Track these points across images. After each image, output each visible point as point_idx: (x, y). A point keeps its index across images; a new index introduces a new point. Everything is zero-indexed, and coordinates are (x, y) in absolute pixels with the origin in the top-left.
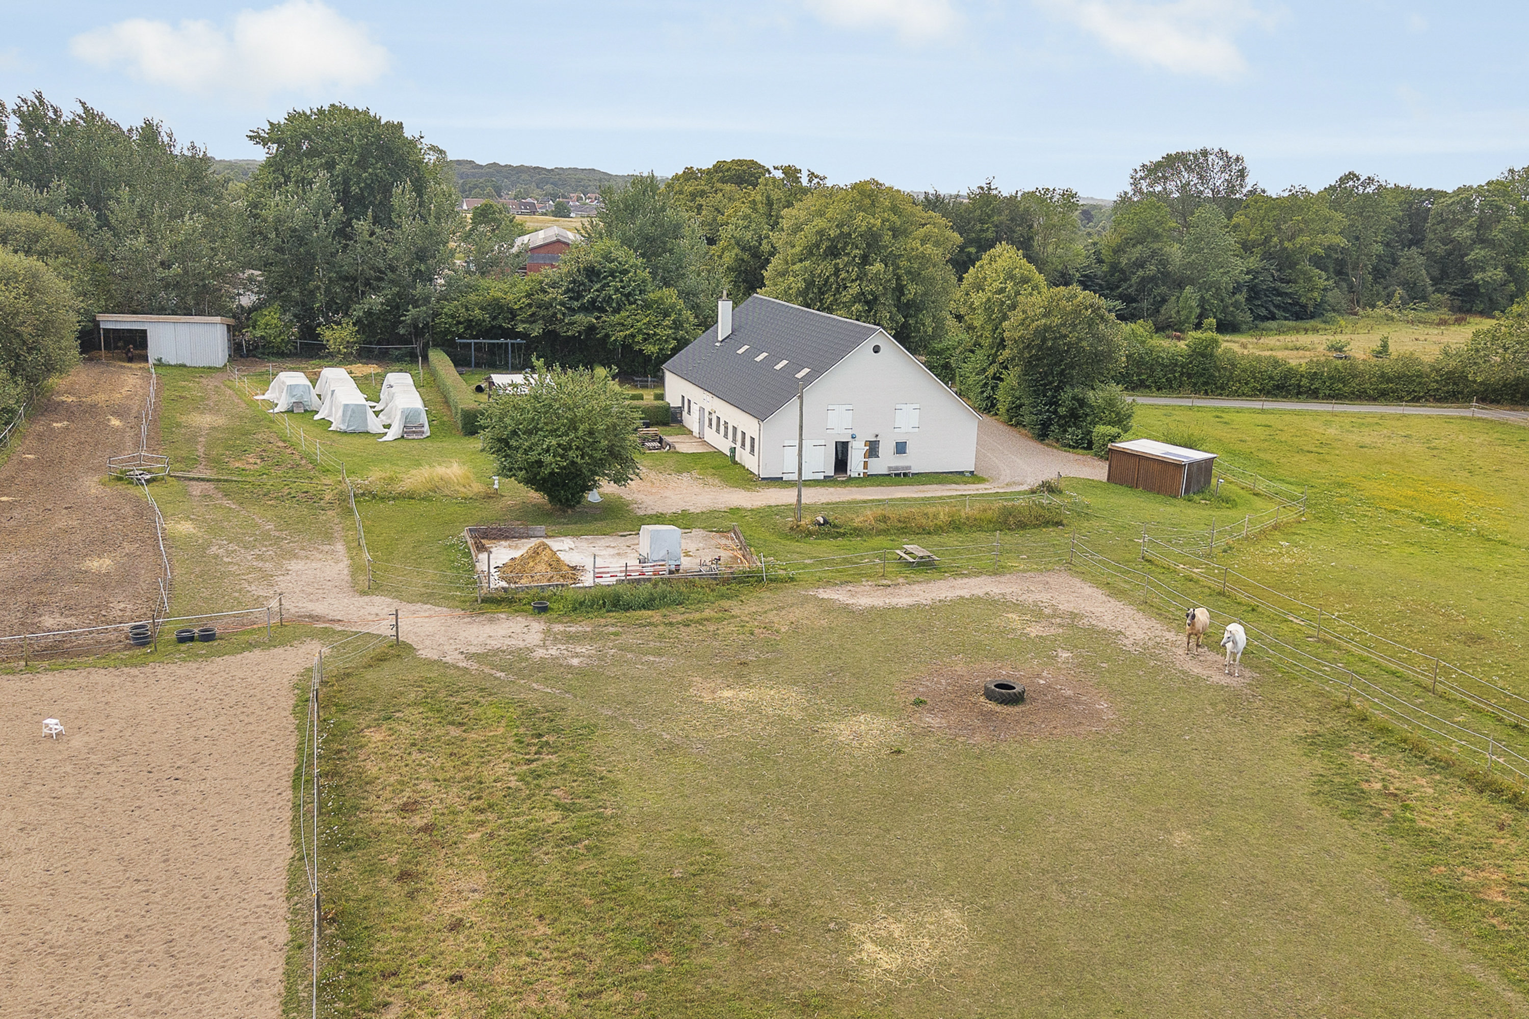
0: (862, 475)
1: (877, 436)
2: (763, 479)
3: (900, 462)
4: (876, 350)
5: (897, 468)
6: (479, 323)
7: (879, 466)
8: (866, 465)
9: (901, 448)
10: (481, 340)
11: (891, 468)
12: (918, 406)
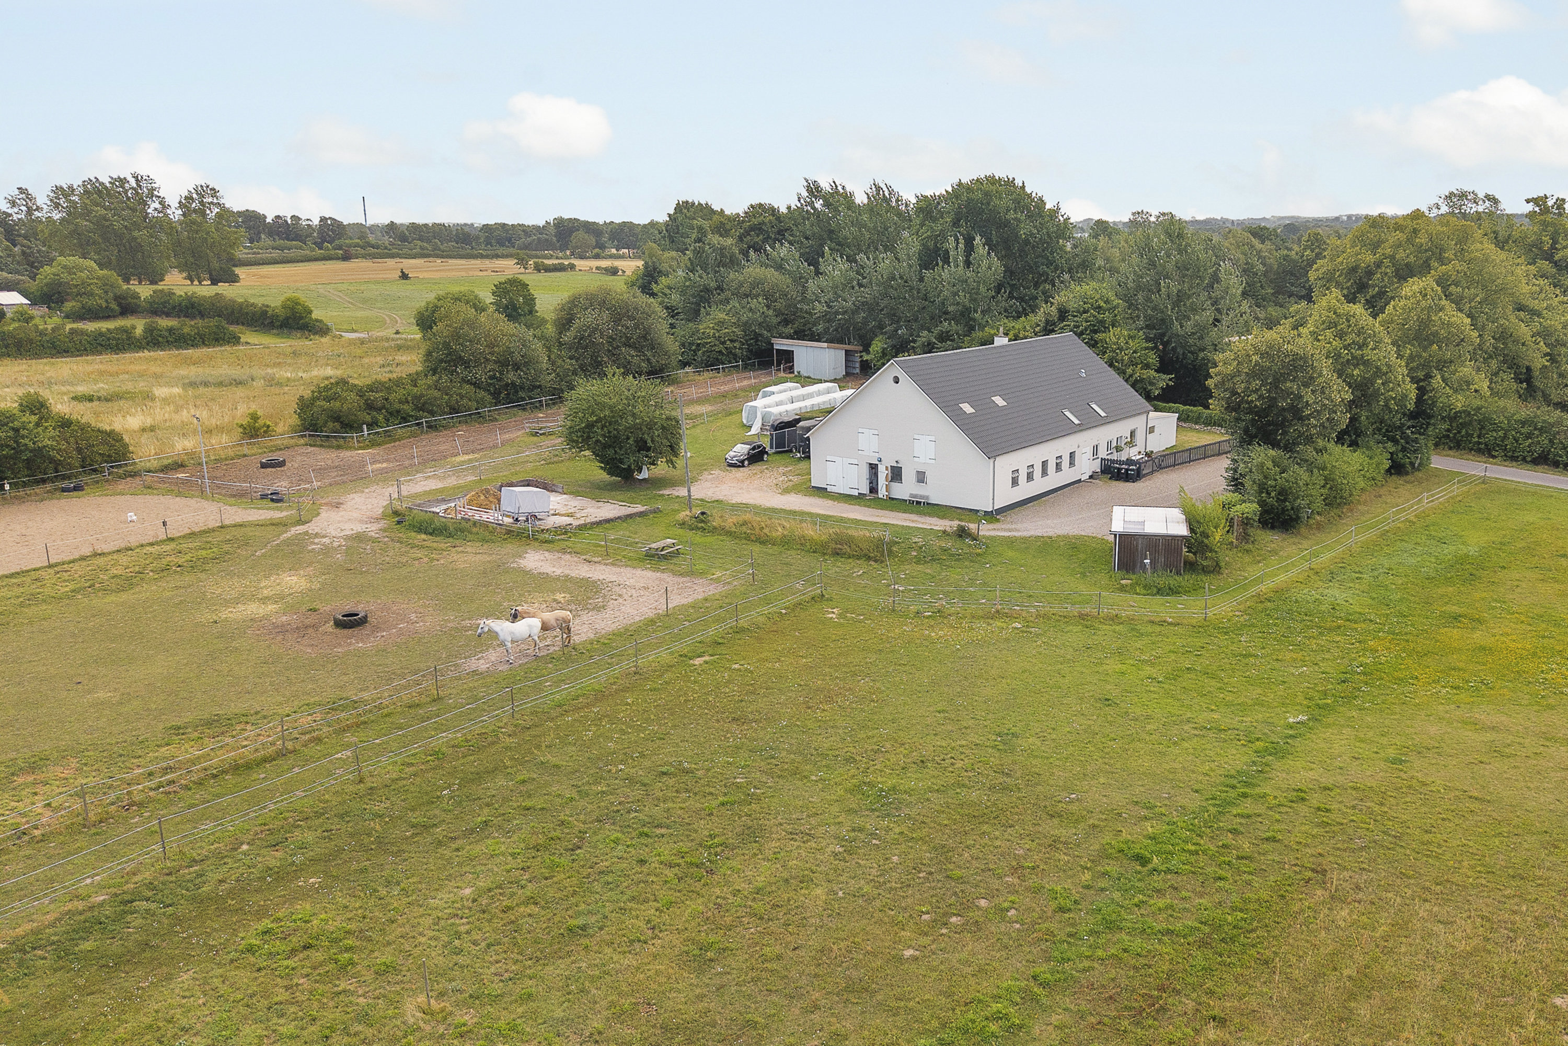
0: (888, 498)
1: (897, 461)
2: (813, 487)
3: (920, 491)
4: (896, 379)
5: (916, 496)
7: (901, 491)
8: (888, 488)
9: (921, 477)
11: (912, 495)
12: (933, 438)
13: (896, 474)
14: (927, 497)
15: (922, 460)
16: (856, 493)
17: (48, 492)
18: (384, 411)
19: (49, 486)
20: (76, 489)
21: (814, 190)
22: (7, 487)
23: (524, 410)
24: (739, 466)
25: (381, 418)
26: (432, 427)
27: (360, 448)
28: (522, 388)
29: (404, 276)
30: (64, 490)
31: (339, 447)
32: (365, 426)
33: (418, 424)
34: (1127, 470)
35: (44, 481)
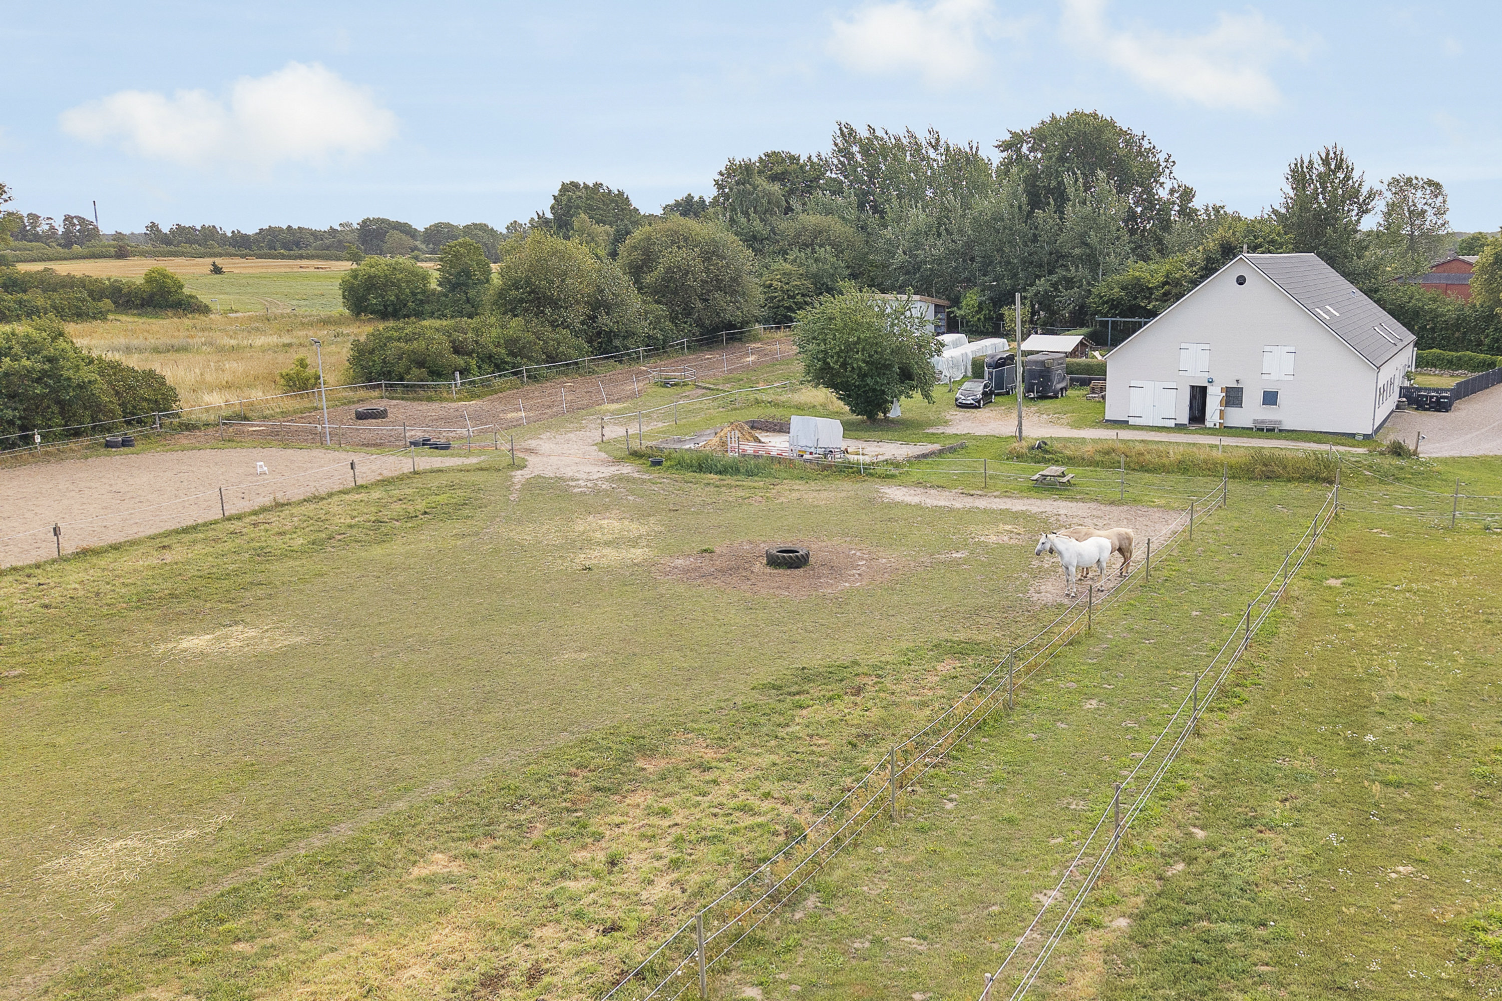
0: (1218, 426)
1: (1237, 381)
2: (1107, 421)
3: (1269, 414)
4: (1241, 281)
5: (1263, 421)
6: (1120, 301)
7: (1239, 417)
8: (1222, 414)
9: (1270, 398)
10: (1118, 319)
11: (1255, 421)
12: (1292, 349)
13: (1233, 397)
14: (1280, 422)
15: (1274, 377)
16: (1172, 424)
17: (87, 447)
18: (475, 355)
19: (85, 441)
20: (126, 443)
21: (848, 134)
22: (38, 439)
23: (620, 362)
24: (976, 407)
25: (473, 363)
26: (534, 377)
27: (460, 400)
28: (616, 336)
29: (217, 270)
30: (108, 445)
31: (430, 399)
32: (457, 374)
33: (515, 374)
34: (1438, 399)
35: (77, 434)
